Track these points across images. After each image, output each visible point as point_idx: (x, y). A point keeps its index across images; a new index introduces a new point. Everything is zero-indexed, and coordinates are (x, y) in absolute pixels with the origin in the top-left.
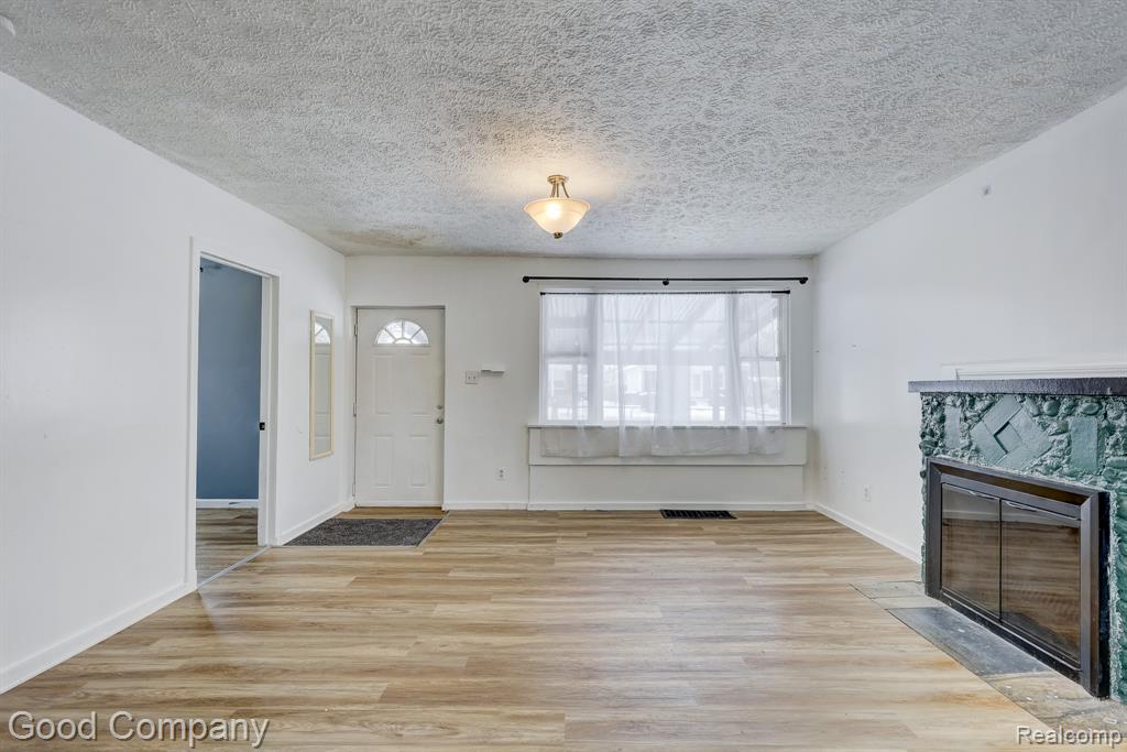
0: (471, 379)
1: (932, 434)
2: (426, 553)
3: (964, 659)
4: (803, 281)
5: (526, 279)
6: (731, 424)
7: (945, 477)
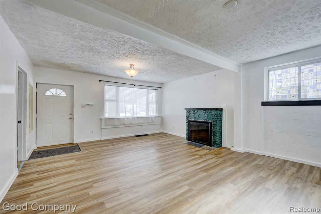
0: (83, 106)
1: (188, 116)
2: (87, 152)
3: (197, 146)
4: (160, 88)
5: (100, 81)
6: (147, 116)
7: (191, 122)
